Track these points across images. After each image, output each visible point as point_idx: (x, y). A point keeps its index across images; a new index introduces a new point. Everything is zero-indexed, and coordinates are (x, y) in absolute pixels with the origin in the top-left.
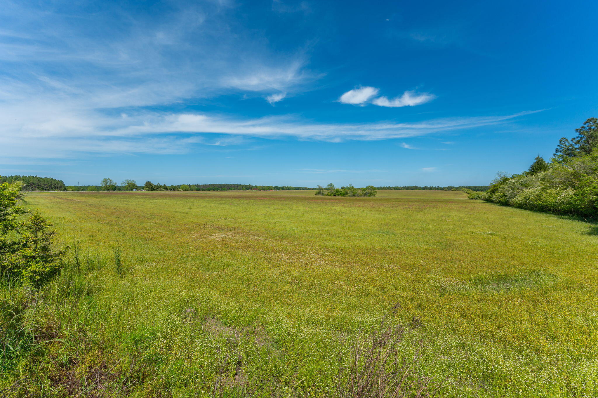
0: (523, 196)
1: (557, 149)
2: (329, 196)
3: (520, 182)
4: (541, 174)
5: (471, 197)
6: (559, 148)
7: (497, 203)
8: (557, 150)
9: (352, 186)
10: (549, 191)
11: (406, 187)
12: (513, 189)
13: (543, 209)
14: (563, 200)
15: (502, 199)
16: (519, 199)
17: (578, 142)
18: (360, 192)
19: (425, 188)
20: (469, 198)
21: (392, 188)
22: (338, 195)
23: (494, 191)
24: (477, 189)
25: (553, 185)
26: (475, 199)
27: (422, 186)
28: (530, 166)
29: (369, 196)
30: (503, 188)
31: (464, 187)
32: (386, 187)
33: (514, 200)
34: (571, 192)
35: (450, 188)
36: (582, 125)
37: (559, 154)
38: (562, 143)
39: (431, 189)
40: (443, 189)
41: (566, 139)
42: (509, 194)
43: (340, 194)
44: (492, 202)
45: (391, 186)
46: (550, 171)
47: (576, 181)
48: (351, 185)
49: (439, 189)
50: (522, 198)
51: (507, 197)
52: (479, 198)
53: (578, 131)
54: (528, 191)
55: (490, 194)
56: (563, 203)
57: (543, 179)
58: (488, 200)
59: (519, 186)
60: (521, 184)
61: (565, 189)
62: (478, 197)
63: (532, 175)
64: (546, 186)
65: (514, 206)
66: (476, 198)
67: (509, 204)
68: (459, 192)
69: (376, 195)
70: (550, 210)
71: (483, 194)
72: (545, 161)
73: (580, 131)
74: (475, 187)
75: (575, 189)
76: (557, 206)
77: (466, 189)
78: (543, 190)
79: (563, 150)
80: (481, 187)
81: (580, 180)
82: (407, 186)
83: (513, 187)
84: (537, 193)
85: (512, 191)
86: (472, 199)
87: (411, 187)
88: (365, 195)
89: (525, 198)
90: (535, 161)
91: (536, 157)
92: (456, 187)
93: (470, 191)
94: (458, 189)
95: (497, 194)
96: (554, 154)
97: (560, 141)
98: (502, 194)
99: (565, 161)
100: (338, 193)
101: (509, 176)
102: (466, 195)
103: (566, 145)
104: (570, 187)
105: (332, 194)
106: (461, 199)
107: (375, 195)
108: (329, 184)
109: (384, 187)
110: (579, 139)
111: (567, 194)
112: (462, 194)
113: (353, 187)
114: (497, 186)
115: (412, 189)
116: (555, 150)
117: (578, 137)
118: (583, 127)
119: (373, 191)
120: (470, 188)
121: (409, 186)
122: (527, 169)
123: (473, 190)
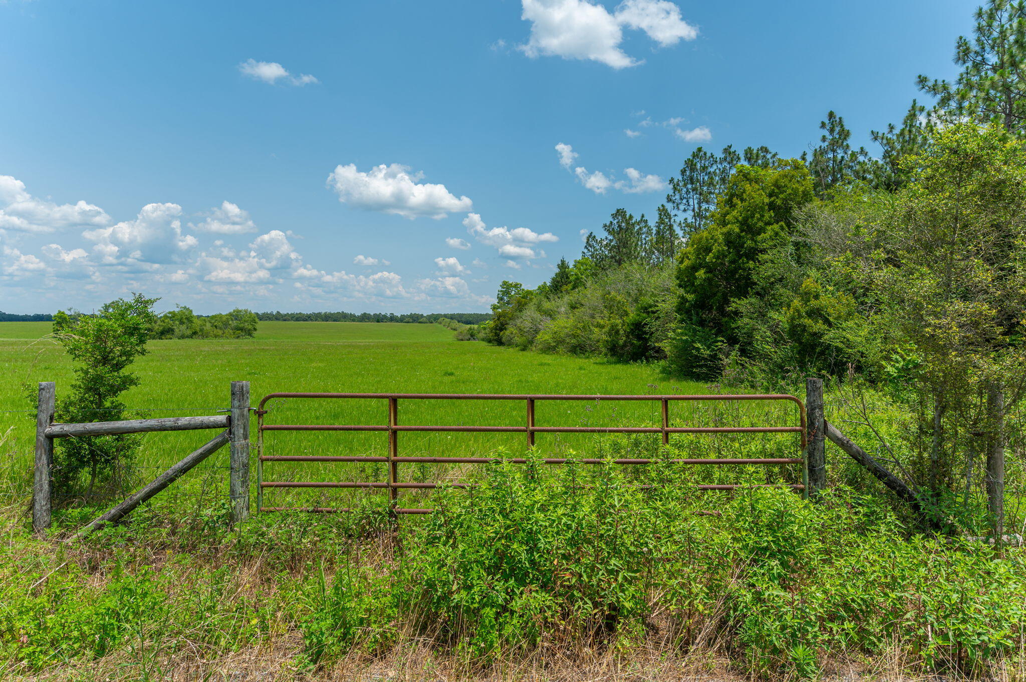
0: (551, 332)
1: (584, 253)
5: (460, 337)
11: (320, 313)
19: (365, 318)
20: (456, 338)
26: (467, 340)
27: (358, 313)
32: (271, 314)
35: (415, 319)
39: (379, 319)
40: (401, 320)
49: (393, 319)
50: (548, 336)
63: (555, 295)
66: (468, 338)
68: (435, 326)
74: (461, 316)
77: (448, 321)
86: (462, 340)
87: (332, 314)
89: (552, 335)
90: (557, 270)
93: (455, 324)
94: (434, 319)
102: (448, 331)
106: (443, 340)
112: (442, 330)
115: (334, 321)
120: (452, 317)
121: (328, 311)
123: (459, 322)
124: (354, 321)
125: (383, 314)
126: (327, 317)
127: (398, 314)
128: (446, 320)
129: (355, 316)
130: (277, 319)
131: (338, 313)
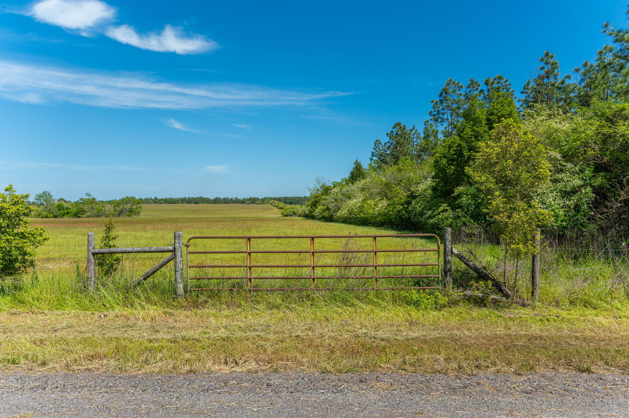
0: (347, 209)
1: (372, 152)
2: (42, 217)
3: (343, 192)
4: (360, 183)
5: (285, 213)
6: (374, 151)
7: (320, 219)
8: (373, 155)
9: (92, 196)
10: (369, 202)
11: (185, 198)
12: (336, 200)
13: (365, 222)
14: (380, 211)
15: (326, 214)
16: (344, 212)
17: (389, 147)
18: (109, 208)
19: (216, 201)
20: (283, 214)
21: (161, 200)
22: (63, 215)
23: (315, 204)
24: (288, 201)
25: (371, 196)
26: (291, 216)
27: (212, 198)
28: (350, 173)
29: (129, 216)
30: (325, 200)
31: (272, 199)
32: (151, 199)
33: (338, 214)
34: (385, 202)
35: (253, 201)
36: (391, 129)
37: (375, 158)
38: (377, 145)
39: (226, 201)
40: (243, 202)
41: (380, 142)
42: (334, 207)
43: (67, 213)
44: (313, 218)
45: (159, 197)
46: (368, 179)
47: (388, 192)
48: (89, 195)
49: (237, 201)
50: (345, 211)
51: (331, 211)
52: (294, 214)
53: (389, 135)
54: (352, 202)
55: (311, 208)
56: (380, 215)
57: (363, 189)
58: (309, 216)
59: (342, 196)
60: (343, 195)
61: (381, 200)
62: (294, 212)
63: (353, 183)
64: (366, 197)
65: (338, 221)
66: (291, 214)
67: (334, 220)
68: (267, 206)
69: (141, 214)
70: (370, 223)
71: (300, 209)
72: (362, 166)
73: (390, 135)
74: (286, 198)
75: (388, 200)
76: (376, 218)
77: (276, 202)
78: (365, 200)
79: (378, 154)
80: (293, 198)
81: (391, 191)
82: (187, 197)
83: (337, 198)
84: (359, 204)
85: (336, 203)
86: (286, 216)
87: (194, 199)
88: (120, 214)
89: (349, 211)
90: (354, 166)
91: (355, 161)
92: (260, 198)
93: (282, 205)
94: (264, 201)
95: (319, 207)
96: (371, 159)
97: (375, 143)
98: (325, 207)
99: (379, 167)
100: (62, 212)
101: (329, 184)
102: (276, 210)
103: (380, 149)
104: (385, 198)
105: (50, 213)
106: (273, 216)
107: (138, 213)
108: (40, 192)
109: (146, 199)
110: (389, 144)
111: (383, 205)
112: (271, 209)
113: (93, 199)
114: (318, 197)
115: (196, 203)
116: (371, 154)
117: (389, 142)
118: (392, 132)
119: (134, 207)
120: (279, 199)
121: (191, 196)
122: (347, 176)
123: (285, 203)
124: (209, 203)
125: (230, 198)
126: (189, 201)
127: (241, 198)
128: (275, 202)
129: (210, 200)
130: (155, 202)
131: (198, 198)
